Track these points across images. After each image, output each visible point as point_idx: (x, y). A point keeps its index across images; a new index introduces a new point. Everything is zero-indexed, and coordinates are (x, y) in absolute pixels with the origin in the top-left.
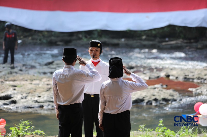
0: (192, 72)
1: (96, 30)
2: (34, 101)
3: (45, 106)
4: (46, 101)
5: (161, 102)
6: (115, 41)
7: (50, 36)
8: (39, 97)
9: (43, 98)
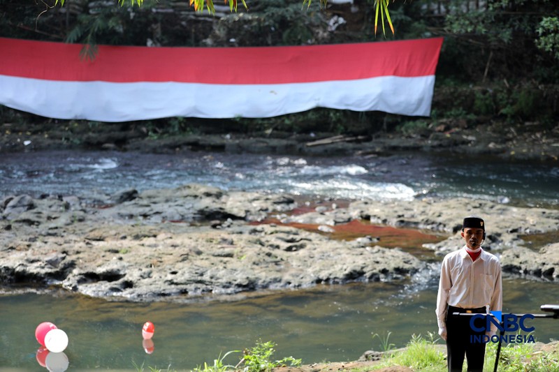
0: (407, 209)
1: (175, 118)
2: (167, 281)
3: (192, 290)
4: (188, 282)
5: (395, 276)
6: (215, 140)
7: (85, 131)
8: (174, 273)
9: (183, 274)
